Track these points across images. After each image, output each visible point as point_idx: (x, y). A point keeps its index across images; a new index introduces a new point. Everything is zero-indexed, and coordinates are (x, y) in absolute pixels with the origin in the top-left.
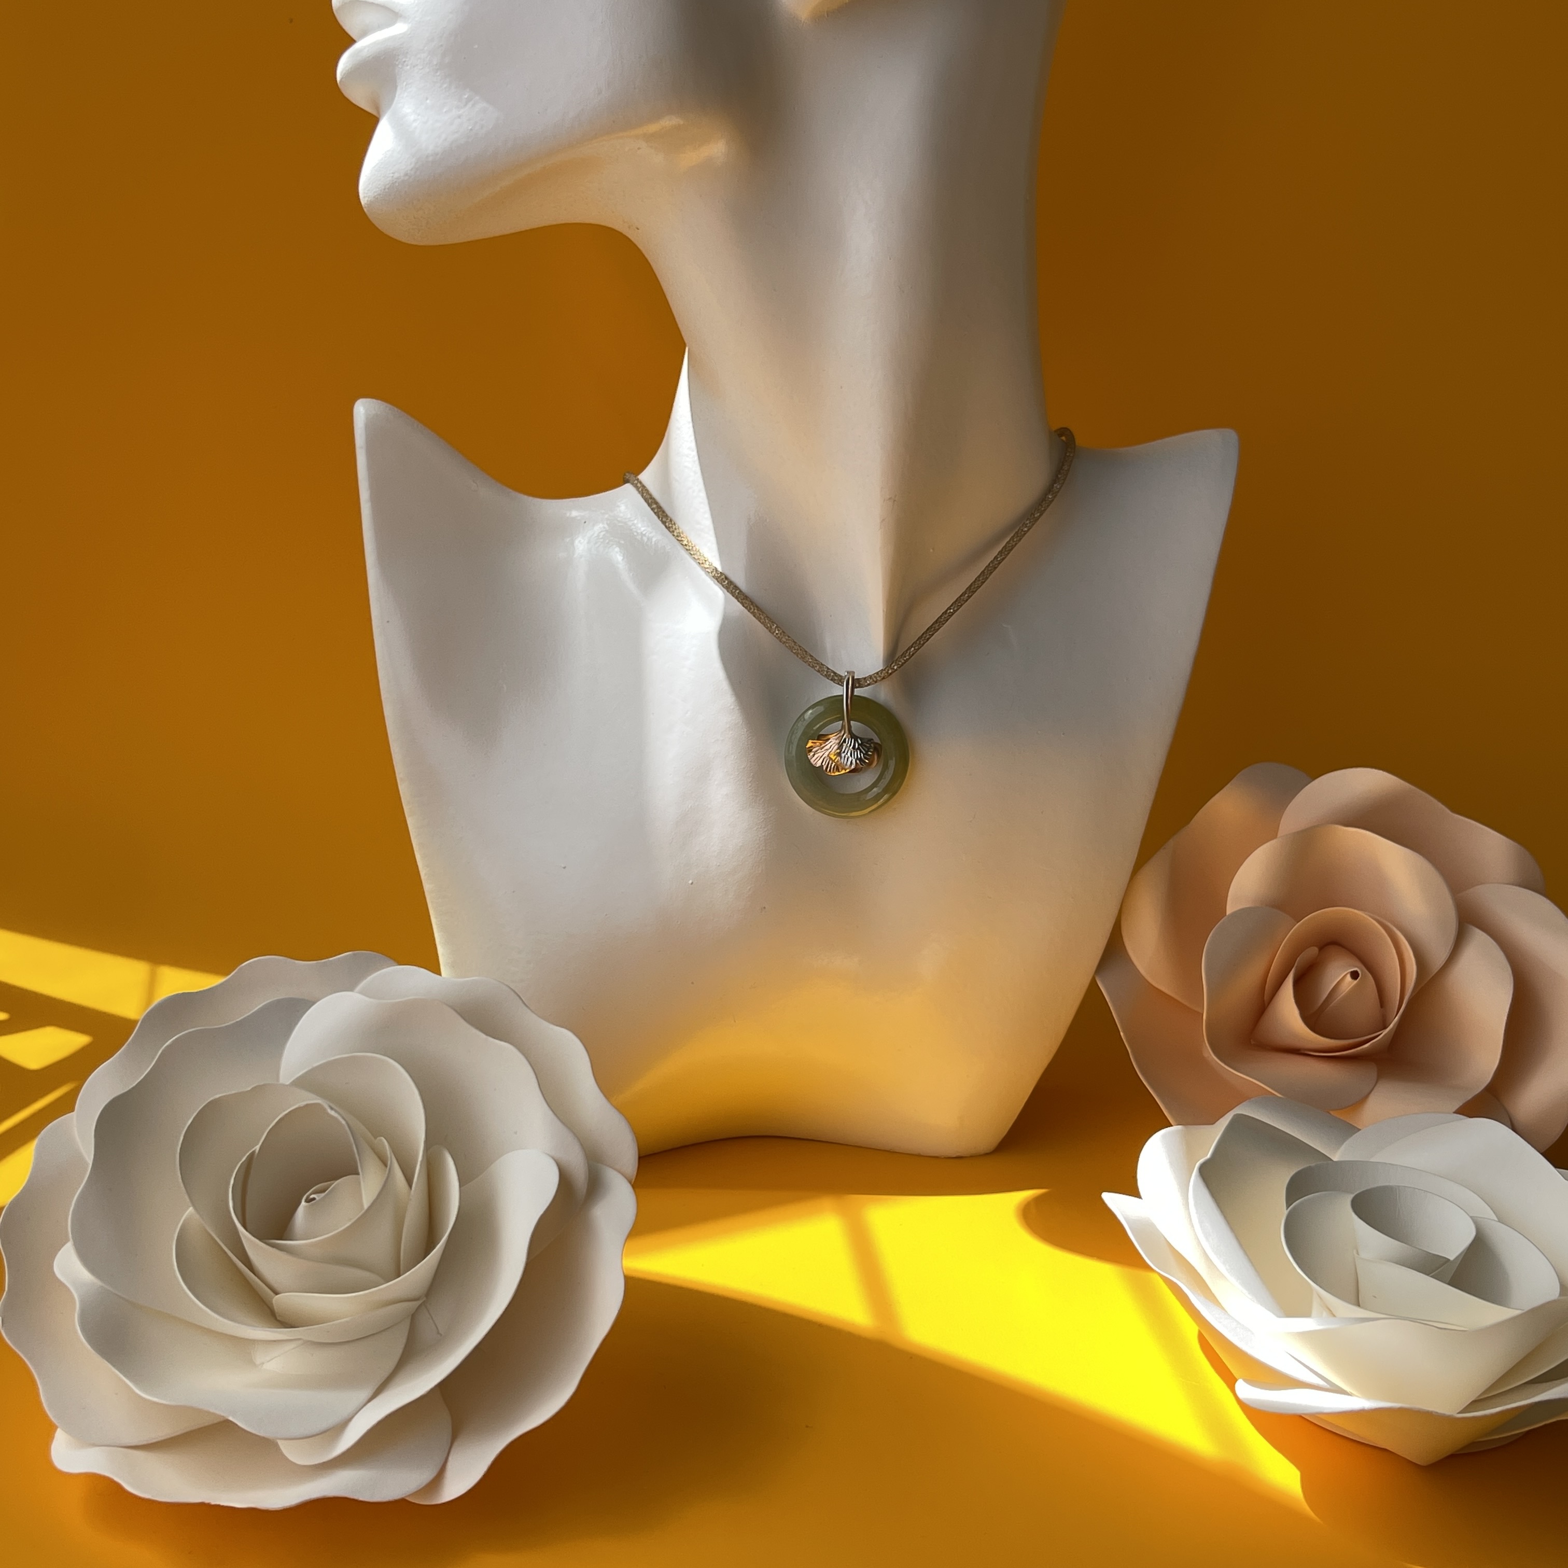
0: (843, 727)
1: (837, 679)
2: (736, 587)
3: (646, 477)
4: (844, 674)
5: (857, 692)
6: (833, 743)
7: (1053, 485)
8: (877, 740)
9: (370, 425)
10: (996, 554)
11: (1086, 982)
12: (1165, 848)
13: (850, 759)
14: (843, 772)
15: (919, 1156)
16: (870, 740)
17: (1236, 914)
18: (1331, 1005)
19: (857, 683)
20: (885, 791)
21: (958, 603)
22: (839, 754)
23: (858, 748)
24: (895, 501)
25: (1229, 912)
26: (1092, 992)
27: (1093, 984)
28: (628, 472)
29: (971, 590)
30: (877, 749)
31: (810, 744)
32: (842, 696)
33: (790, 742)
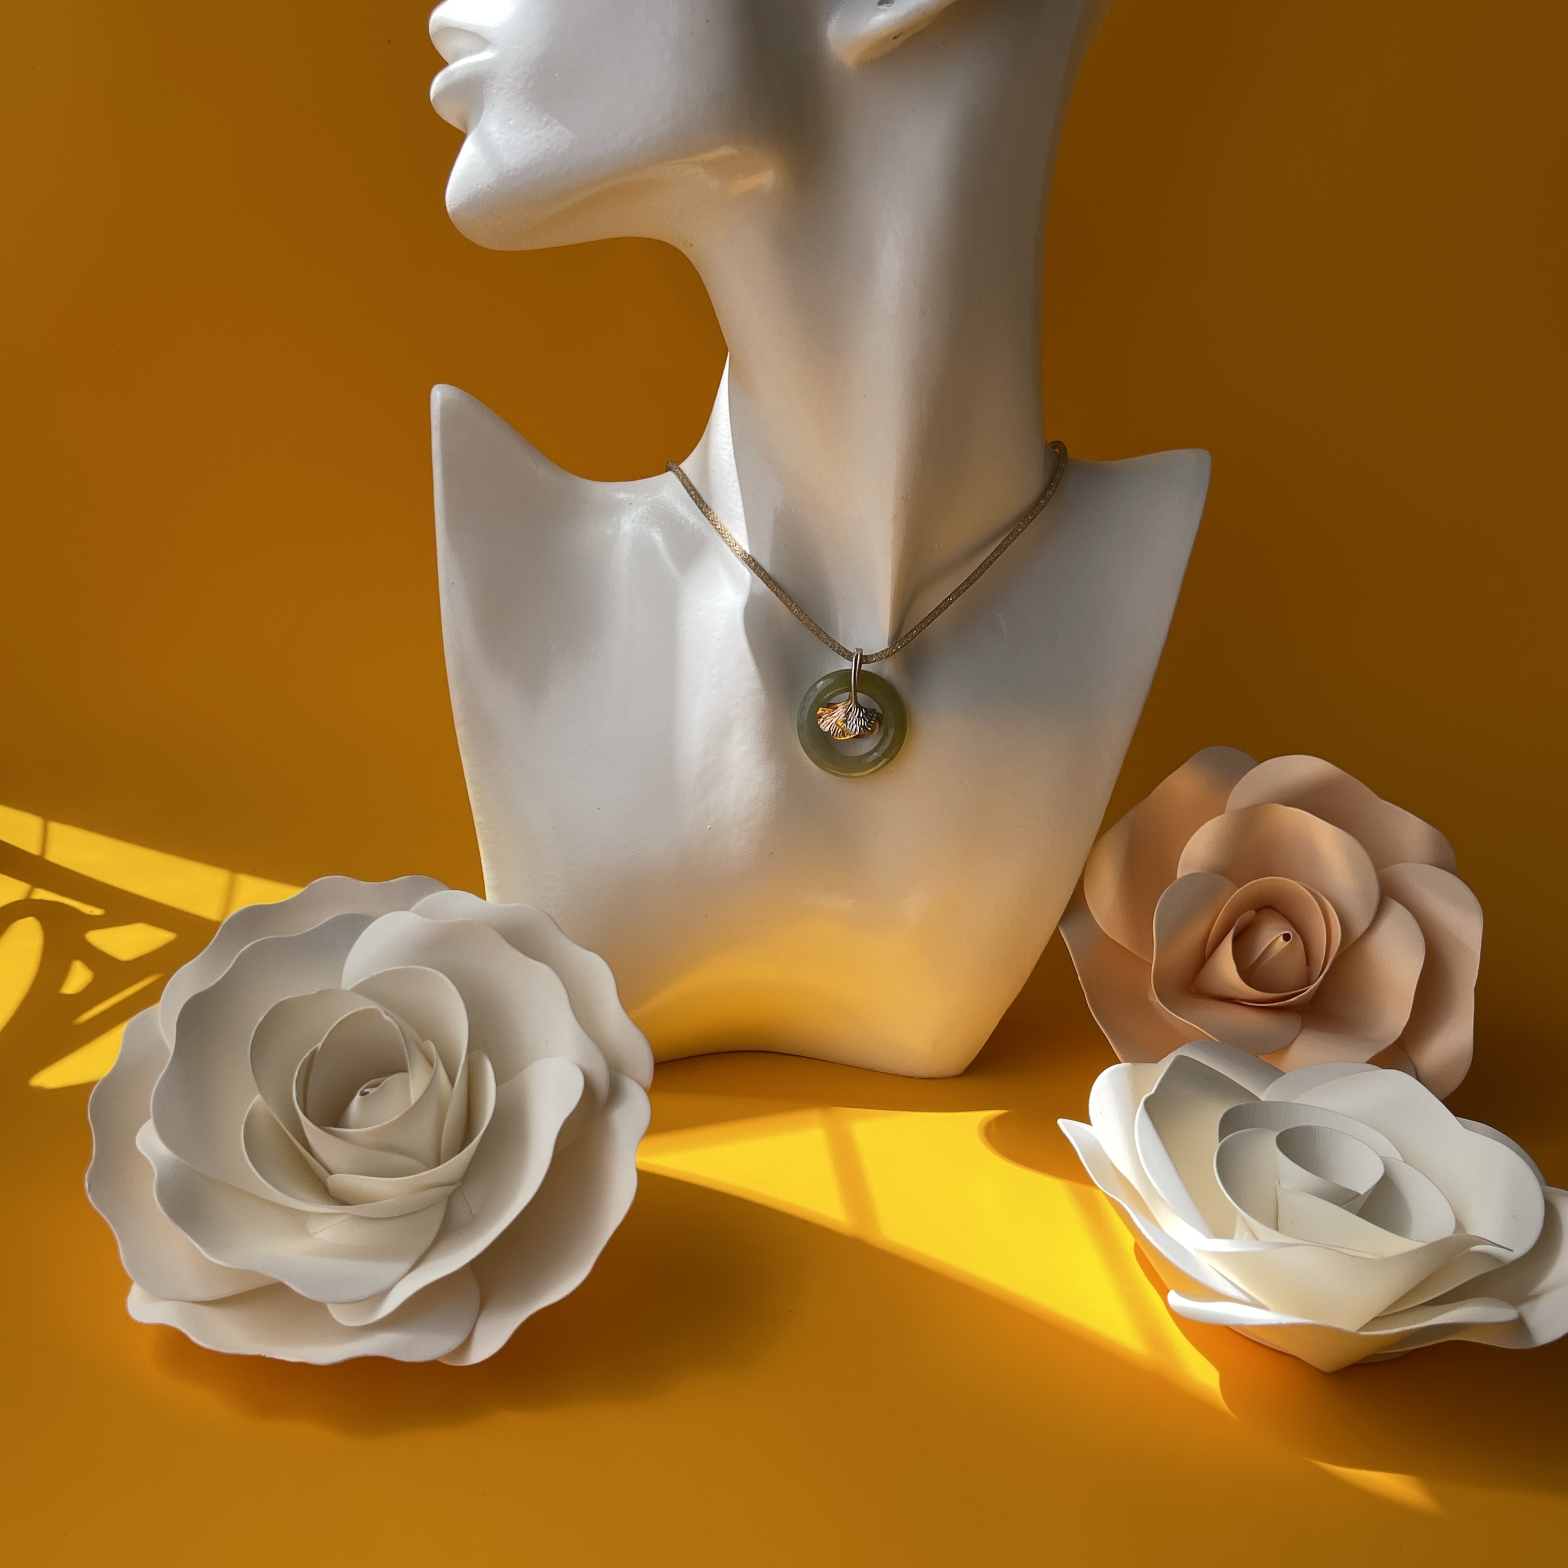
0: (850, 697)
1: (848, 655)
2: (762, 569)
3: (687, 466)
4: (853, 650)
5: (864, 667)
6: (840, 711)
8: (879, 710)
9: (444, 408)
10: (993, 550)
11: (1050, 931)
12: (1126, 817)
13: (854, 727)
14: (848, 737)
16: (874, 711)
17: (1189, 878)
18: (1264, 962)
19: (865, 659)
20: (884, 755)
21: (957, 593)
22: (845, 722)
23: (863, 717)
24: (907, 499)
25: (1178, 876)
26: (1056, 939)
27: (1057, 932)
28: (671, 461)
29: (970, 581)
30: (879, 719)
31: (820, 711)
32: (851, 670)
33: (802, 709)
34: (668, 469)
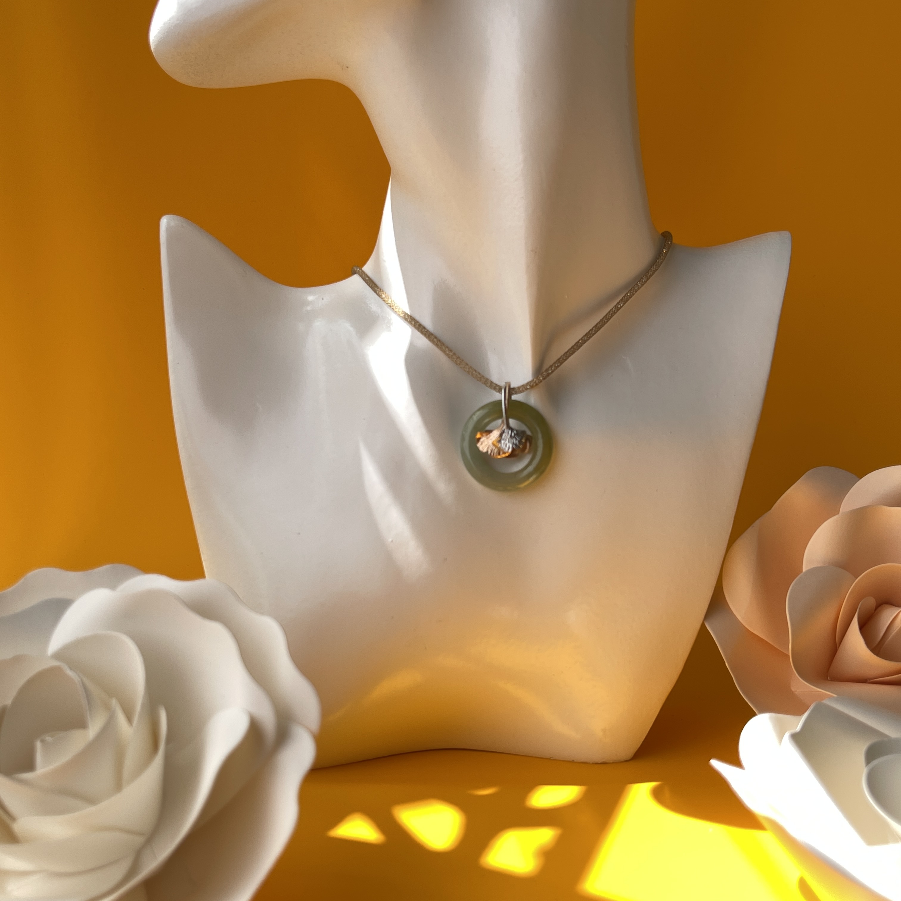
0: (503, 421)
1: (498, 389)
3: (367, 268)
4: (502, 384)
5: (514, 397)
6: (495, 434)
7: (656, 261)
8: (529, 433)
11: (698, 626)
12: (753, 527)
13: (507, 446)
14: (504, 456)
15: (573, 762)
16: (524, 432)
17: (811, 571)
18: (890, 638)
19: (511, 391)
20: (536, 470)
21: (589, 335)
22: (500, 441)
23: (514, 437)
24: (536, 252)
25: (804, 570)
26: (703, 633)
27: (703, 627)
28: (355, 266)
29: (597, 328)
30: (529, 439)
31: (478, 436)
32: (501, 401)
34: (353, 273)
